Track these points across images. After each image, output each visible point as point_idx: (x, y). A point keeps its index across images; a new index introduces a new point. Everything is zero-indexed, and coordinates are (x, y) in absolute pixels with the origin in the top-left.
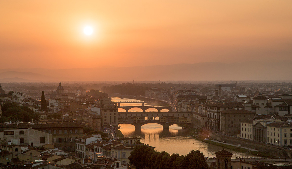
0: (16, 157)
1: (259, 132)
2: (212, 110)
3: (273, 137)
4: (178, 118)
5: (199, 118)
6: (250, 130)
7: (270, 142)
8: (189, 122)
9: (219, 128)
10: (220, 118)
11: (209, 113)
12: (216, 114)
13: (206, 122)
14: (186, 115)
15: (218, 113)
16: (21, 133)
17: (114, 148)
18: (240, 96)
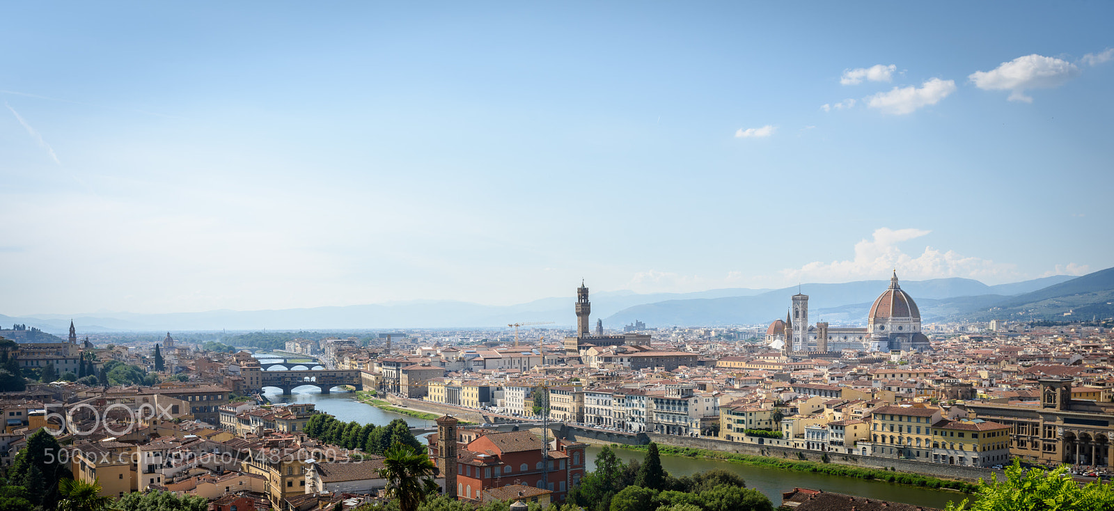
0: (155, 432)
1: (453, 395)
2: (389, 367)
3: (470, 399)
4: (342, 377)
5: (372, 378)
6: (440, 391)
7: (466, 405)
8: (356, 383)
9: (399, 391)
10: (401, 377)
11: (385, 371)
12: (395, 372)
13: (381, 383)
14: (352, 374)
15: (398, 370)
16: (146, 401)
17: (278, 419)
18: (424, 348)
